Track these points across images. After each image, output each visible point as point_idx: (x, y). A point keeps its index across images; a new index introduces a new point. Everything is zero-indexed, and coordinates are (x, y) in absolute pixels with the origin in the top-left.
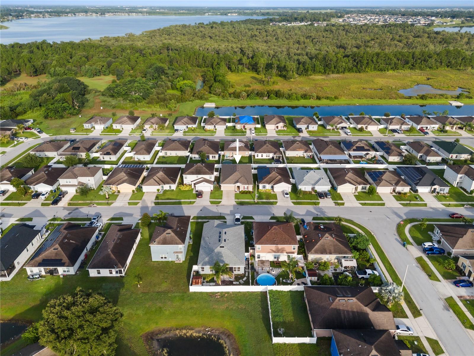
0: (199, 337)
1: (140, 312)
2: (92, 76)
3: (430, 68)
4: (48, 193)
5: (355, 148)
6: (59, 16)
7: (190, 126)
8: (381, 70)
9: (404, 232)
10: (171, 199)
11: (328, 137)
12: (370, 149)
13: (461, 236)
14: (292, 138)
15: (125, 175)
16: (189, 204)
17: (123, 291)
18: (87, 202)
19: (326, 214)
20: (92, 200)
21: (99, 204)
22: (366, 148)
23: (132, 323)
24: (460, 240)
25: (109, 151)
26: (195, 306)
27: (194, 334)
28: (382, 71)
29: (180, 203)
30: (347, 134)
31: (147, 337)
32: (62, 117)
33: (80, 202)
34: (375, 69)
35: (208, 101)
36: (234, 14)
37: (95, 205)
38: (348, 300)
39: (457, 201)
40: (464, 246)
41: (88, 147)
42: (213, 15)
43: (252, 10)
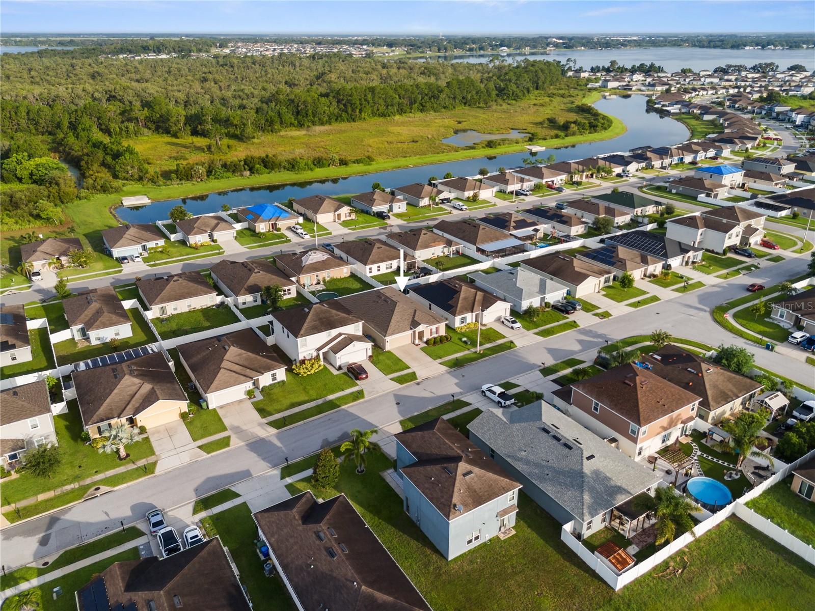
3: (444, 108)
5: (513, 224)
8: (383, 115)
9: (738, 329)
12: (536, 222)
16: (354, 400)
18: (69, 487)
20: (78, 478)
21: (114, 482)
22: (528, 220)
28: (385, 116)
29: (332, 405)
30: (461, 210)
33: (41, 497)
34: (374, 114)
37: (105, 489)
39: (723, 268)
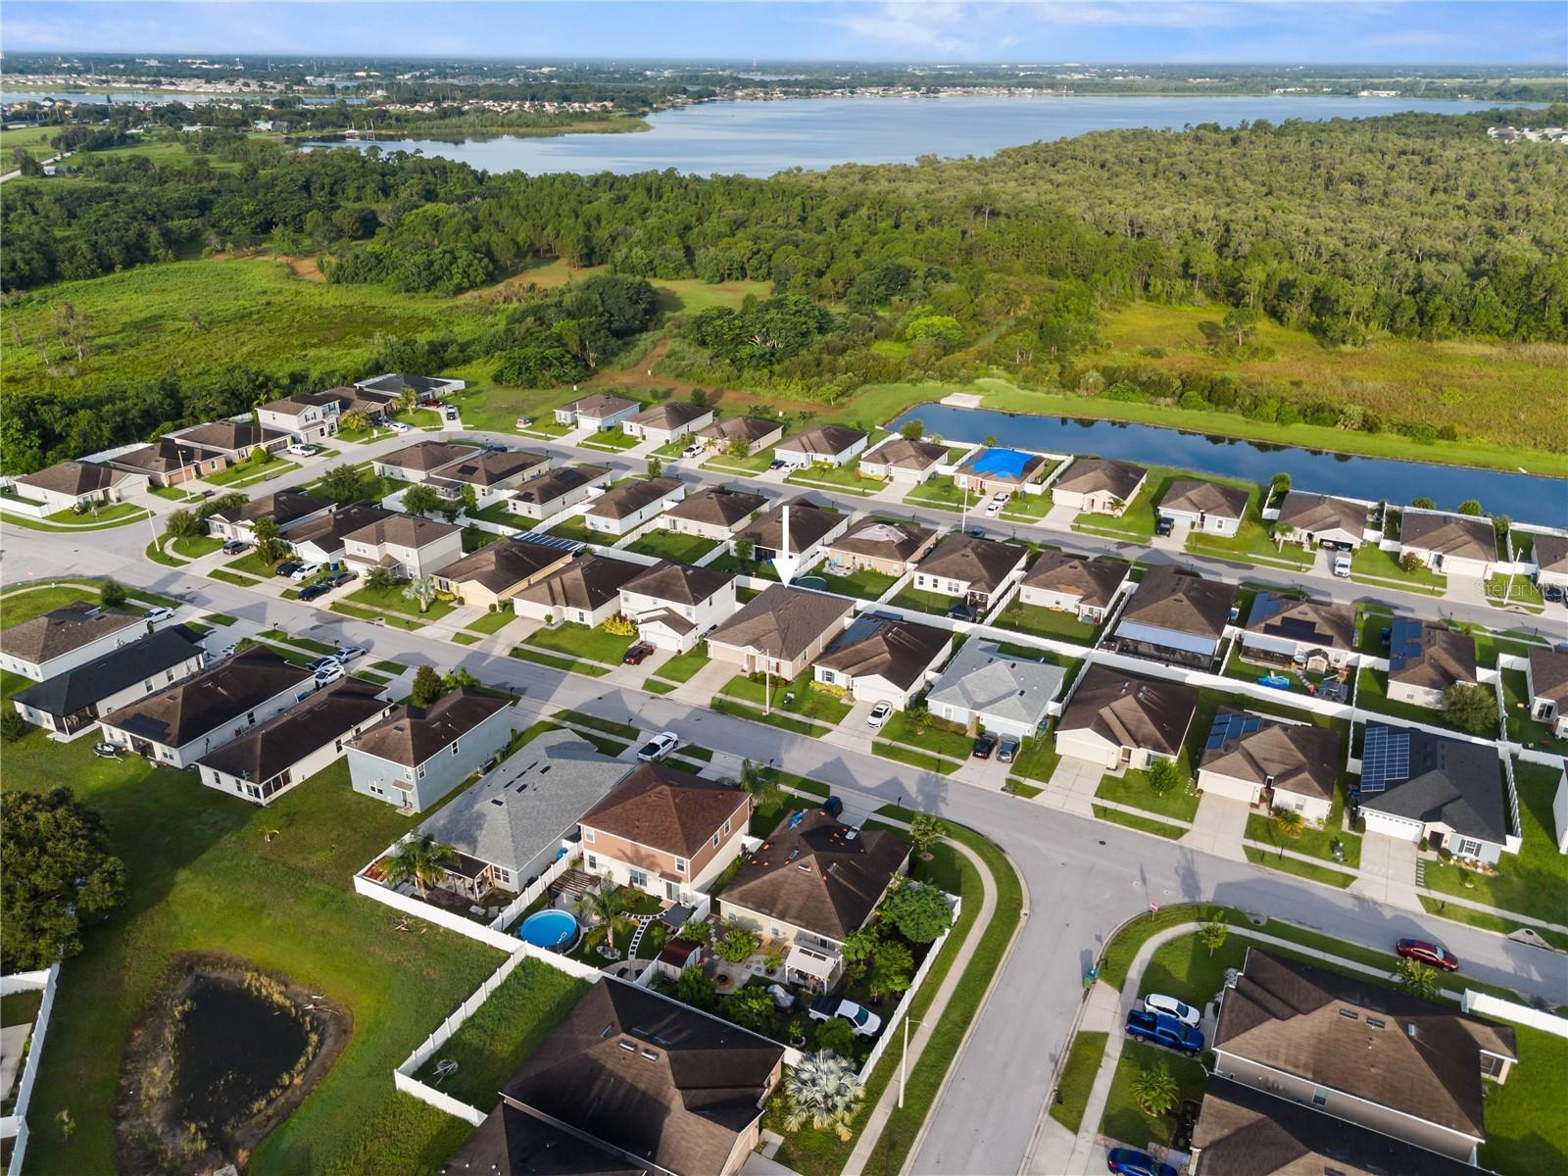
0: (281, 1008)
1: (217, 900)
2: (717, 279)
4: (315, 570)
5: (1276, 621)
6: (808, 95)
7: (820, 457)
9: (1144, 940)
10: (558, 650)
11: (1252, 567)
12: (1336, 638)
13: (1288, 1010)
14: (1114, 549)
15: (493, 558)
16: (587, 674)
17: (229, 840)
18: (373, 608)
19: (942, 805)
20: (389, 607)
21: (393, 621)
22: (1323, 629)
23: (183, 918)
24: (1271, 1026)
25: (534, 491)
26: (333, 931)
27: (277, 997)
31: (183, 960)
32: (532, 384)
33: (360, 605)
35: (969, 387)
36: (1384, 94)
37: (383, 622)
38: (646, 1051)
39: (1500, 904)
40: (1269, 1054)
41: (497, 472)
42: (1301, 94)
43: (1476, 77)
